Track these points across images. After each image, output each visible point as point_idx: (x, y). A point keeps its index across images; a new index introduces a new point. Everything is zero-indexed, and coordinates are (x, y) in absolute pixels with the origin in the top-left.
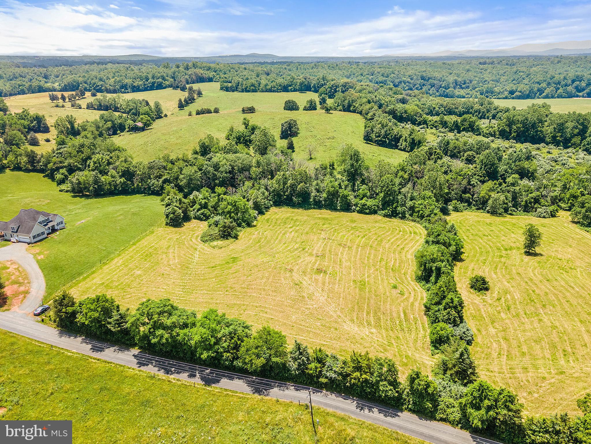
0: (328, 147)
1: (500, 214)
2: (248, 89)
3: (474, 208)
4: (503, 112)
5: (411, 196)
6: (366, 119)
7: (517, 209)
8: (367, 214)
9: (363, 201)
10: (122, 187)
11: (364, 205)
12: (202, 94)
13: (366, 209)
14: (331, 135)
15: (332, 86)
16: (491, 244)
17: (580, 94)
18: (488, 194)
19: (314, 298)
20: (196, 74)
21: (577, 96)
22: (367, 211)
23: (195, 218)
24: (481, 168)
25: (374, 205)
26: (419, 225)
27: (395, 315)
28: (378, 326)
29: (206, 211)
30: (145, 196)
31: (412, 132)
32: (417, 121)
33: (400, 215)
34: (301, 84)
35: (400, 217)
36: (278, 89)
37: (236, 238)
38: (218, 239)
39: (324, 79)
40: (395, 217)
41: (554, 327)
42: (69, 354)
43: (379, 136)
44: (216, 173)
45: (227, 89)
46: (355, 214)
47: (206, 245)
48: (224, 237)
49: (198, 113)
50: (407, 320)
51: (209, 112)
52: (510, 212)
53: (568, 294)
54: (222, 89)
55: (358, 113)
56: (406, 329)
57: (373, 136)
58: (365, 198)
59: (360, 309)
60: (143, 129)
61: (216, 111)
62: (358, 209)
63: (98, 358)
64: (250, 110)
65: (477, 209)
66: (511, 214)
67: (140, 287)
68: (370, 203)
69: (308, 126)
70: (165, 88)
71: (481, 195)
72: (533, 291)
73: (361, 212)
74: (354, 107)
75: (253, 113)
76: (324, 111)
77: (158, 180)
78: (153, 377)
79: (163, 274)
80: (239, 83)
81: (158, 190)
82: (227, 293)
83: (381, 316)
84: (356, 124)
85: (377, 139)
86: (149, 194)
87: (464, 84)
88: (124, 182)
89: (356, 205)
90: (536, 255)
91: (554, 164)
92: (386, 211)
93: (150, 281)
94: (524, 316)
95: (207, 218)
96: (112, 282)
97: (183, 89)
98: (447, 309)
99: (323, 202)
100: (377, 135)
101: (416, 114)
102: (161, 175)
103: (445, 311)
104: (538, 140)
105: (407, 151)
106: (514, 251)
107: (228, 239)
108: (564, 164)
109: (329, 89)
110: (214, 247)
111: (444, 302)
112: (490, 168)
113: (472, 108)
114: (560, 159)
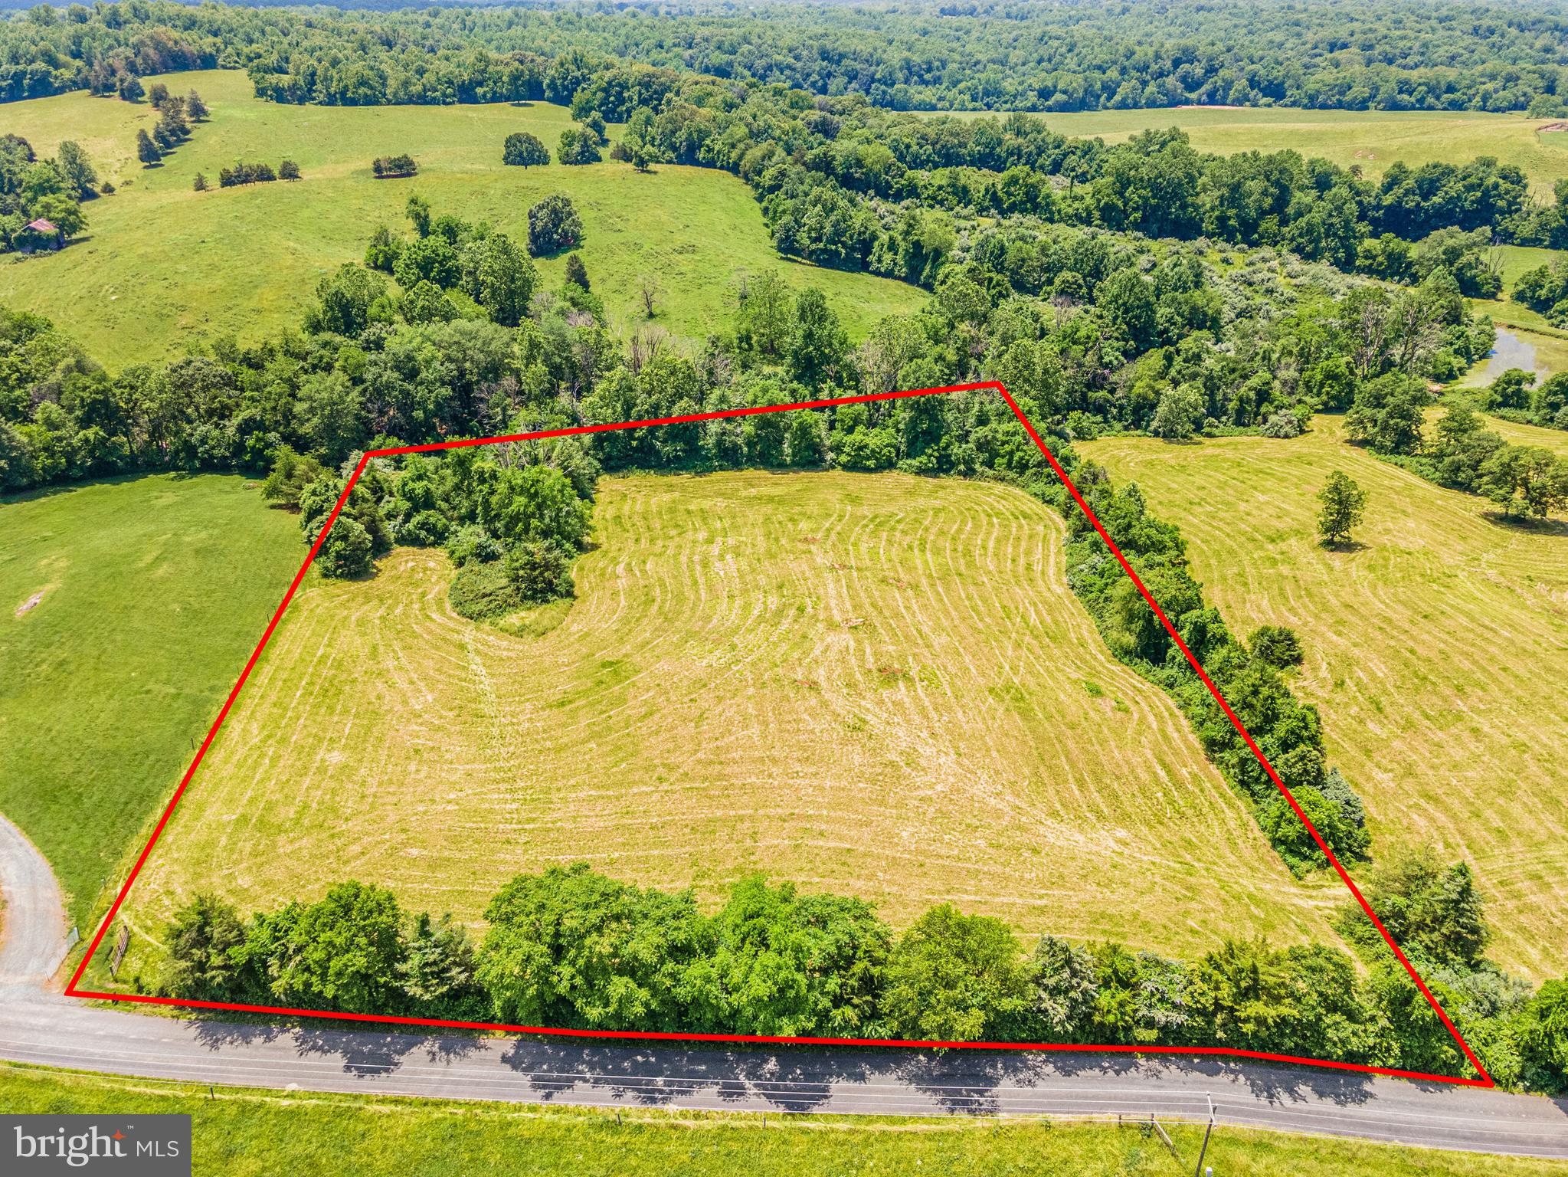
0: (689, 276)
1: (1184, 437)
2: (349, 94)
3: (1118, 426)
4: (1079, 152)
5: (981, 411)
6: (757, 186)
7: (1218, 418)
8: (868, 470)
9: (857, 437)
10: (94, 458)
11: (861, 448)
12: (205, 113)
13: (868, 458)
14: (680, 239)
15: (609, 83)
16: (1228, 529)
17: (1193, 96)
18: (1152, 388)
19: (923, 763)
20: (158, 45)
21: (1187, 102)
22: (871, 463)
23: (404, 540)
24: (1116, 318)
25: (888, 445)
26: (1018, 491)
27: (1144, 777)
28: (1124, 819)
29: (434, 517)
30: (183, 477)
31: (910, 225)
32: (891, 187)
33: (962, 467)
34: (515, 78)
35: (960, 473)
36: (445, 95)
37: (569, 594)
38: (514, 605)
39: (578, 62)
40: (947, 472)
41: (1522, 748)
42: (285, 1103)
43: (818, 239)
44: (411, 387)
45: (280, 96)
46: (838, 472)
47: (486, 625)
48: (533, 598)
49: (228, 181)
50: (1179, 785)
51: (265, 175)
52: (1206, 430)
53: (1493, 649)
54: (261, 92)
55: (722, 168)
56: (1190, 812)
57: (803, 238)
58: (860, 428)
59: (1057, 777)
60: (58, 244)
61: (290, 173)
62: (843, 458)
63: (391, 1094)
64: (400, 167)
65: (1126, 428)
66: (1210, 435)
67: (373, 807)
68: (876, 439)
69: (601, 214)
70: (60, 91)
71: (1136, 390)
72: (1413, 652)
73: (853, 466)
74: (710, 150)
75: (409, 175)
76: (630, 166)
77: (217, 426)
78: (615, 1126)
79: (416, 751)
80: (313, 74)
81: (225, 458)
82: (665, 786)
83: (1116, 785)
84: (731, 204)
85: (814, 246)
86: (195, 472)
87: (929, 70)
88: (102, 442)
89: (838, 449)
90: (1349, 547)
91: (1248, 292)
92: (924, 458)
93: (390, 782)
94: (1427, 723)
95: (439, 537)
96: (270, 807)
97: (132, 94)
98: (1294, 746)
99: (745, 449)
100: (813, 235)
101: (888, 169)
102: (224, 407)
103: (1292, 753)
104: (1187, 229)
105: (899, 278)
106: (1293, 541)
107: (548, 601)
108: (1270, 292)
109: (600, 95)
110: (520, 632)
111: (1281, 728)
112: (1138, 318)
113: (1000, 142)
114: (1257, 278)
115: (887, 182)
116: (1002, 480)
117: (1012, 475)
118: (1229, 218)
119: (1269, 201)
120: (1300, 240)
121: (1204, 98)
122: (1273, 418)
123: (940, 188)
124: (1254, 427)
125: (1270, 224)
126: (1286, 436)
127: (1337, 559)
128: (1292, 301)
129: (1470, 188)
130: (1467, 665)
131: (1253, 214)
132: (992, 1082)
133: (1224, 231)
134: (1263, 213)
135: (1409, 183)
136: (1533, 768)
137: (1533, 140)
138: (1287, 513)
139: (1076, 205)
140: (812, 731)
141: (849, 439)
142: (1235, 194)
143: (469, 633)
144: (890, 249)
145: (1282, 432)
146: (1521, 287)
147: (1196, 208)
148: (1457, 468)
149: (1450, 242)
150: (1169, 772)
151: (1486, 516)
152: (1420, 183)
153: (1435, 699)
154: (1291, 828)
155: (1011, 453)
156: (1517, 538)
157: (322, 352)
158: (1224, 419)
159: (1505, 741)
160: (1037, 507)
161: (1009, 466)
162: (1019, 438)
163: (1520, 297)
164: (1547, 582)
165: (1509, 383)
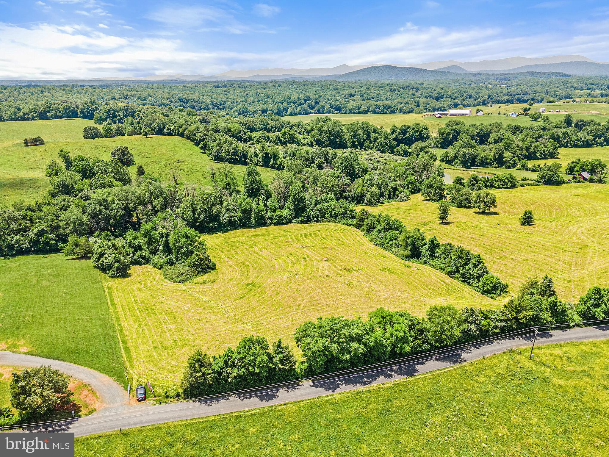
0: (186, 170)
3: (353, 203)
6: (194, 140)
8: (283, 224)
11: (280, 217)
14: (175, 158)
15: (109, 110)
18: (363, 190)
22: (284, 221)
23: (134, 263)
25: (289, 215)
26: (336, 224)
29: (144, 253)
33: (315, 219)
35: (315, 221)
37: (215, 268)
38: (196, 275)
43: (228, 155)
44: (107, 212)
47: (188, 284)
52: (381, 202)
62: (274, 221)
64: (37, 141)
69: (137, 152)
71: (357, 191)
74: (169, 129)
75: (41, 144)
76: (141, 136)
77: (23, 235)
79: (199, 320)
81: (29, 248)
83: (432, 287)
89: (271, 218)
92: (302, 218)
98: (478, 265)
99: (239, 222)
100: (227, 153)
101: (240, 132)
102: (26, 227)
103: (479, 267)
104: (344, 146)
105: (260, 166)
106: (431, 224)
107: (208, 272)
108: (378, 162)
109: (105, 114)
110: (204, 283)
111: (473, 261)
112: (350, 169)
113: (268, 124)
114: (372, 158)
115: (241, 136)
116: (330, 221)
117: (333, 219)
118: (355, 142)
119: (365, 136)
120: (378, 147)
121: (316, 111)
122: (400, 196)
123: (260, 137)
124: (395, 199)
125: (367, 143)
126: (406, 201)
127: (447, 226)
128: (386, 164)
129: (416, 132)
130: (499, 245)
131: (362, 140)
132: (460, 355)
133: (354, 146)
134: (364, 140)
135: (399, 131)
136: (532, 264)
137: (422, 119)
138: (424, 218)
139: (307, 140)
140: (337, 287)
141: (275, 214)
142: (355, 135)
143: (182, 286)
144: (255, 156)
145: (404, 200)
146: (442, 158)
147: (345, 139)
148: (461, 202)
149: (420, 145)
150: (444, 282)
151: (475, 213)
152: (402, 130)
153: (497, 254)
154: (488, 286)
155: (331, 212)
156: (486, 217)
157: (63, 203)
158: (385, 198)
159: (521, 260)
160: (346, 227)
161: (331, 216)
162: (333, 207)
163: (443, 160)
164: (503, 224)
165: (458, 180)
